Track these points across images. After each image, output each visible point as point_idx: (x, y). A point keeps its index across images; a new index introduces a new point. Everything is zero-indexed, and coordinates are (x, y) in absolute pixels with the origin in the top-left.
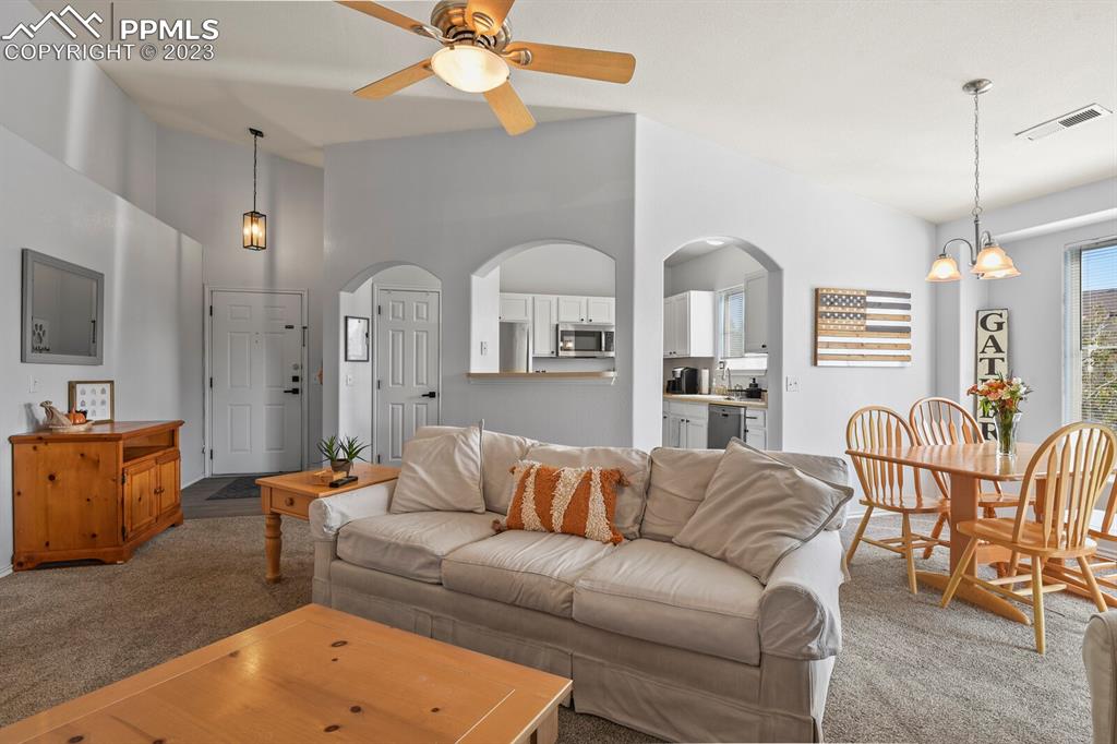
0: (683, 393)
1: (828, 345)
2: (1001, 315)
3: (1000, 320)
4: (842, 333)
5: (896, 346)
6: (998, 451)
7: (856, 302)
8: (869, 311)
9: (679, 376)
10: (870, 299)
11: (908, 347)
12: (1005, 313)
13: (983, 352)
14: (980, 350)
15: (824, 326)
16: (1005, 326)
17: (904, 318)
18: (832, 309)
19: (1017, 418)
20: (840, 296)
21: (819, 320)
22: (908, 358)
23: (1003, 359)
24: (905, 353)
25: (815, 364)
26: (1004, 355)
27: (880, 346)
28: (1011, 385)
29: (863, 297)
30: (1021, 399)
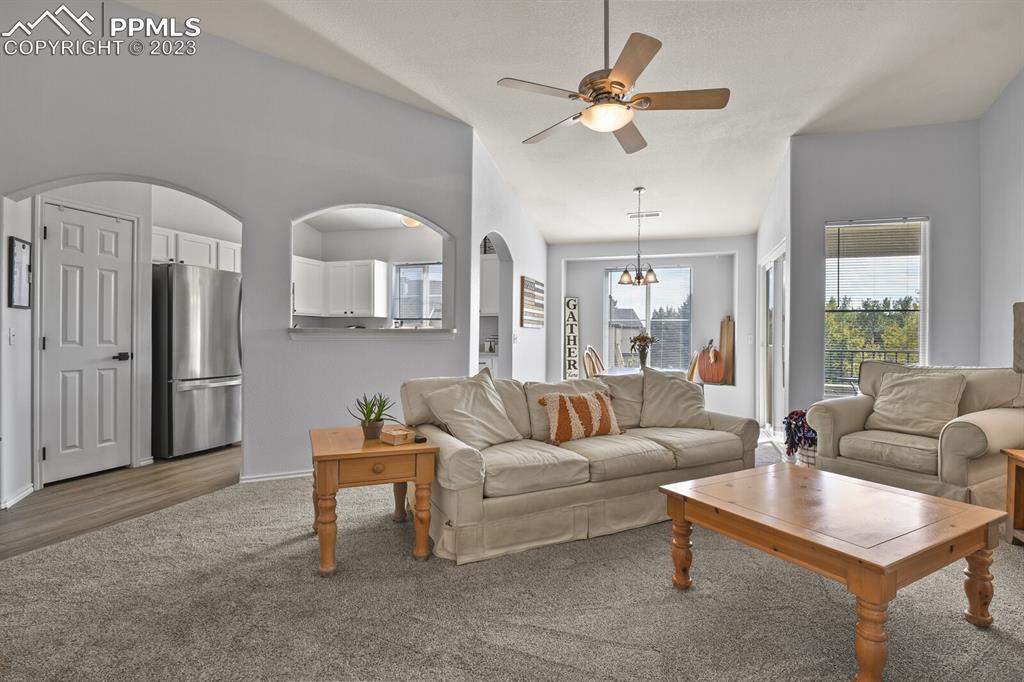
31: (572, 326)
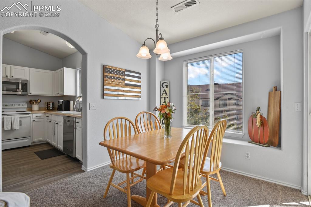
0: (63, 111)
1: (109, 90)
2: (167, 83)
3: (167, 84)
4: (115, 85)
5: (136, 92)
6: (165, 136)
7: (121, 73)
8: (126, 77)
9: (61, 103)
10: (126, 73)
11: (140, 92)
12: (168, 82)
13: (162, 95)
14: (161, 94)
15: (107, 82)
16: (168, 86)
17: (139, 82)
18: (111, 75)
19: (171, 121)
20: (114, 70)
21: (105, 78)
22: (140, 97)
23: (167, 97)
24: (139, 94)
25: (103, 98)
26: (168, 96)
27: (130, 92)
28: (169, 106)
29: (124, 72)
30: (173, 112)
31: (165, 98)
